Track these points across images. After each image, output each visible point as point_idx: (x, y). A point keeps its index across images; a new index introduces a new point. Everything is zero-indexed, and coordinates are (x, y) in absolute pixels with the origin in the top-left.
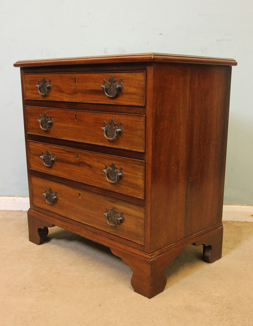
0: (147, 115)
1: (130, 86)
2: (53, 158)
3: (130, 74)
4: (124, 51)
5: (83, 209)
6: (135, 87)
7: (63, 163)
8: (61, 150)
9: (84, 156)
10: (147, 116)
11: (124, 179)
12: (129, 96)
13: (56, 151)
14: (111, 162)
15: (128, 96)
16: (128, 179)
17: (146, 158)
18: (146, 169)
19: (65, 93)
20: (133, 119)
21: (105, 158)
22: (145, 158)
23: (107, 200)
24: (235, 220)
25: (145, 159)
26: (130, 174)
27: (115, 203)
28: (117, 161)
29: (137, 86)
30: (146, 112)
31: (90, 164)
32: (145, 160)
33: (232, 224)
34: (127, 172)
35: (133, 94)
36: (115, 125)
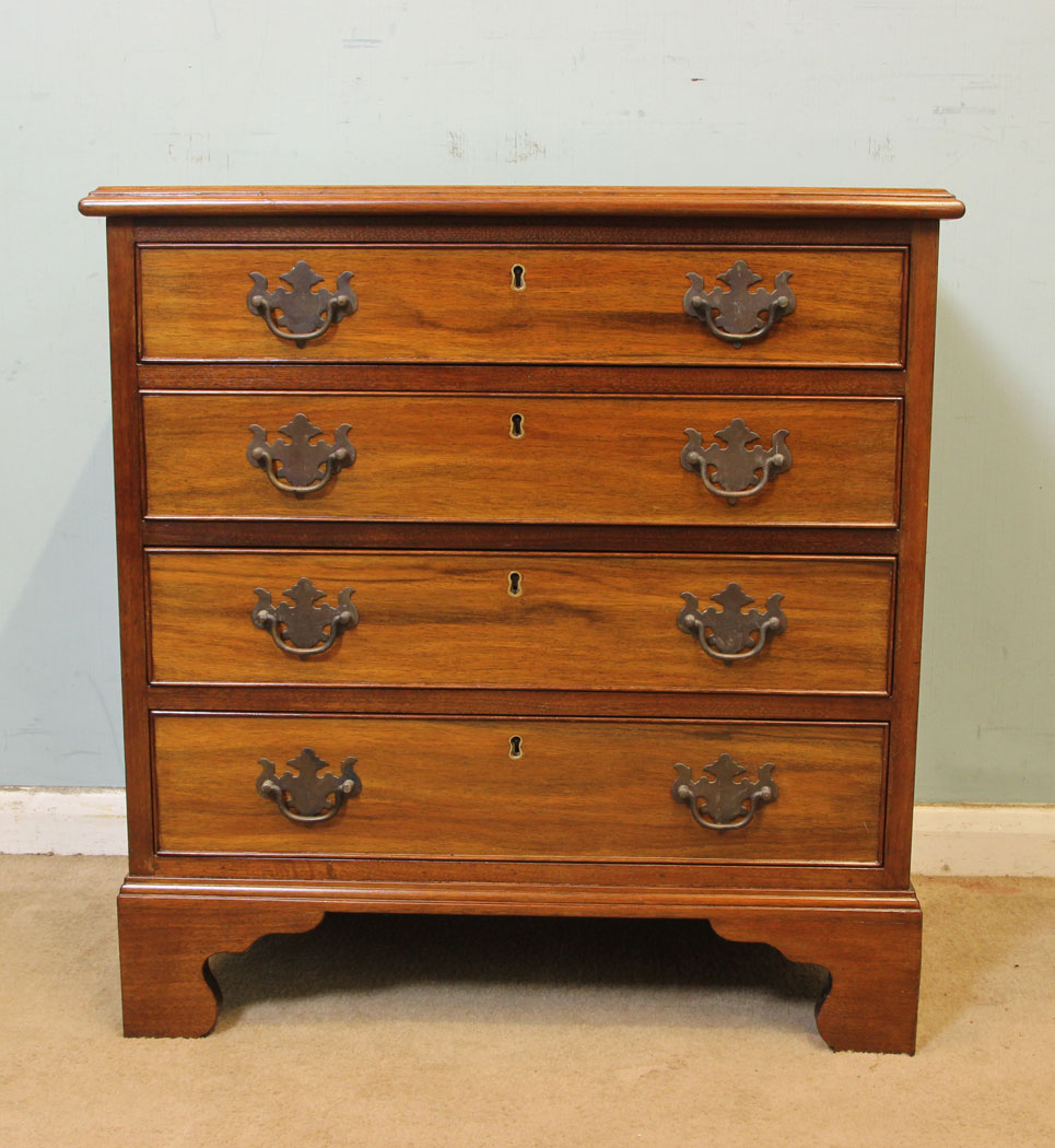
0: (907, 397)
1: (833, 299)
2: (343, 610)
3: (835, 256)
4: (536, 145)
5: (535, 799)
6: (853, 302)
7: (414, 623)
8: (400, 568)
9: (558, 575)
10: (909, 401)
11: (791, 635)
12: (824, 333)
13: (363, 576)
14: (719, 584)
15: (818, 334)
16: (806, 634)
17: (902, 547)
18: (900, 586)
19: (448, 328)
20: (841, 414)
21: (689, 571)
22: (898, 547)
23: (687, 733)
24: (1022, 873)
25: (895, 552)
26: (822, 615)
27: (730, 739)
28: (751, 574)
29: (867, 299)
30: (904, 388)
31: (590, 606)
32: (896, 555)
33: (1014, 890)
34: (805, 609)
35: (846, 325)
36: (749, 443)
